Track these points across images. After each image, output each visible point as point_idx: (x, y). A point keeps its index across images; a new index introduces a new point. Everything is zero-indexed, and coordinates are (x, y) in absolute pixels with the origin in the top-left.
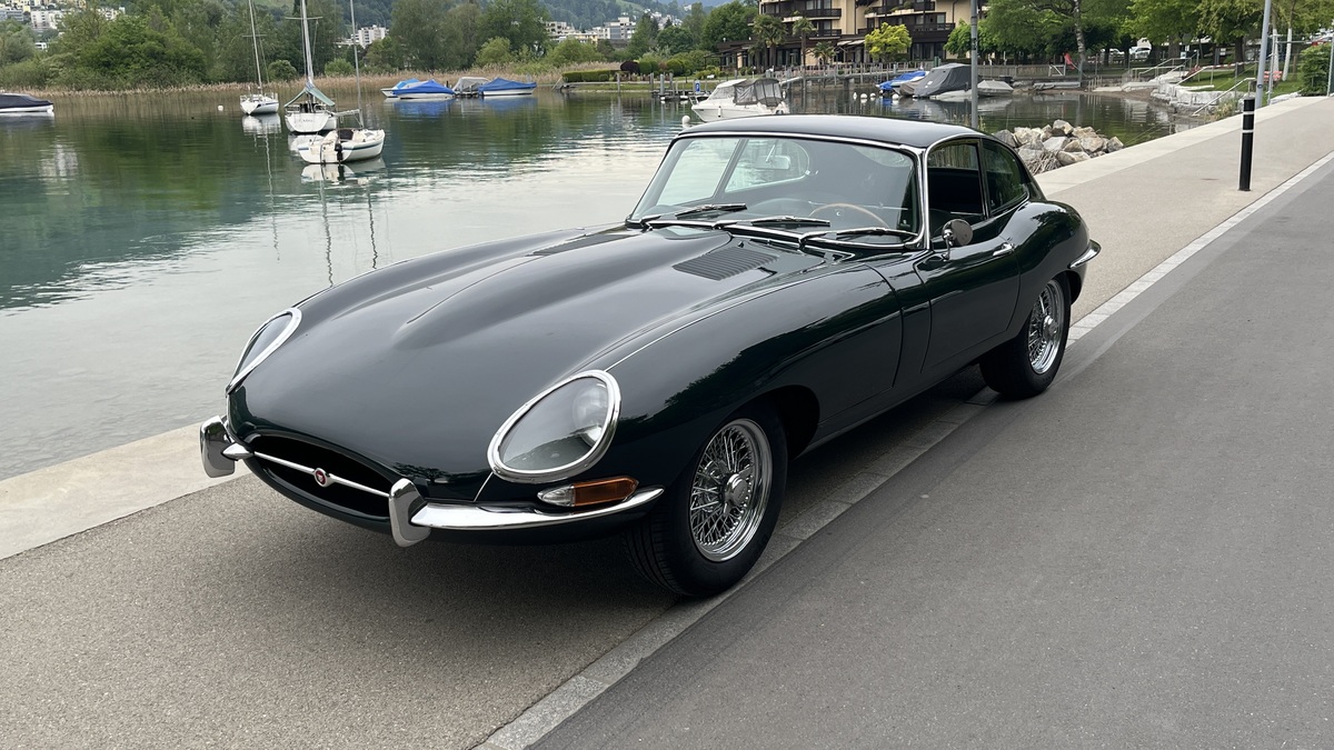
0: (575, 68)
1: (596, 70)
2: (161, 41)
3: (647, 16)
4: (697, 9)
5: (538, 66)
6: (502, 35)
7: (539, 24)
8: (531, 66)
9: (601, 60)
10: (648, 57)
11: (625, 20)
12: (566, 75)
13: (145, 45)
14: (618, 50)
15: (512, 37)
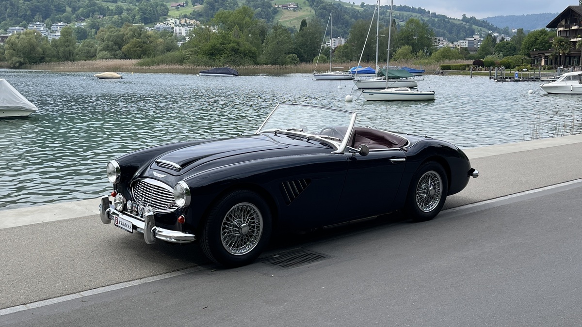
0: (447, 62)
1: (459, 64)
2: (238, 43)
3: (490, 35)
4: (520, 31)
5: (426, 61)
6: (408, 44)
7: (428, 39)
8: (422, 61)
9: (462, 58)
10: (489, 58)
11: (477, 37)
12: (442, 66)
13: (231, 45)
14: (472, 53)
15: (413, 45)
